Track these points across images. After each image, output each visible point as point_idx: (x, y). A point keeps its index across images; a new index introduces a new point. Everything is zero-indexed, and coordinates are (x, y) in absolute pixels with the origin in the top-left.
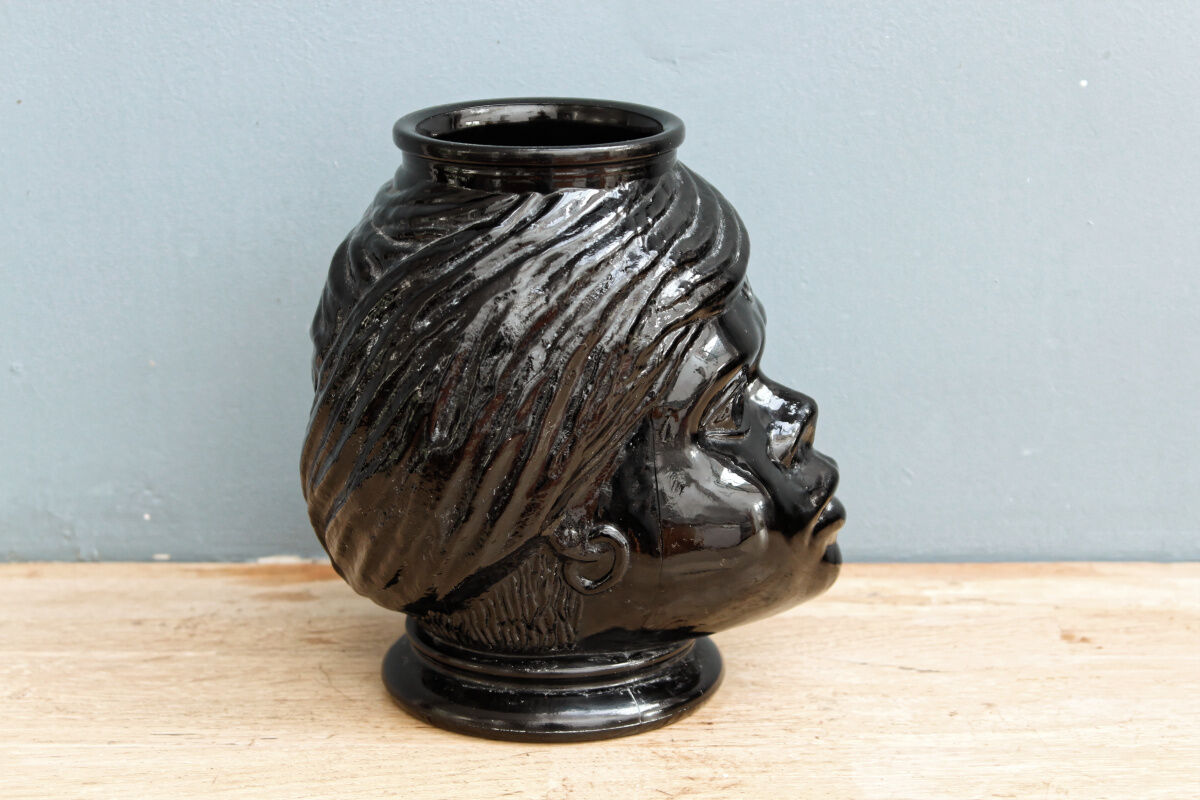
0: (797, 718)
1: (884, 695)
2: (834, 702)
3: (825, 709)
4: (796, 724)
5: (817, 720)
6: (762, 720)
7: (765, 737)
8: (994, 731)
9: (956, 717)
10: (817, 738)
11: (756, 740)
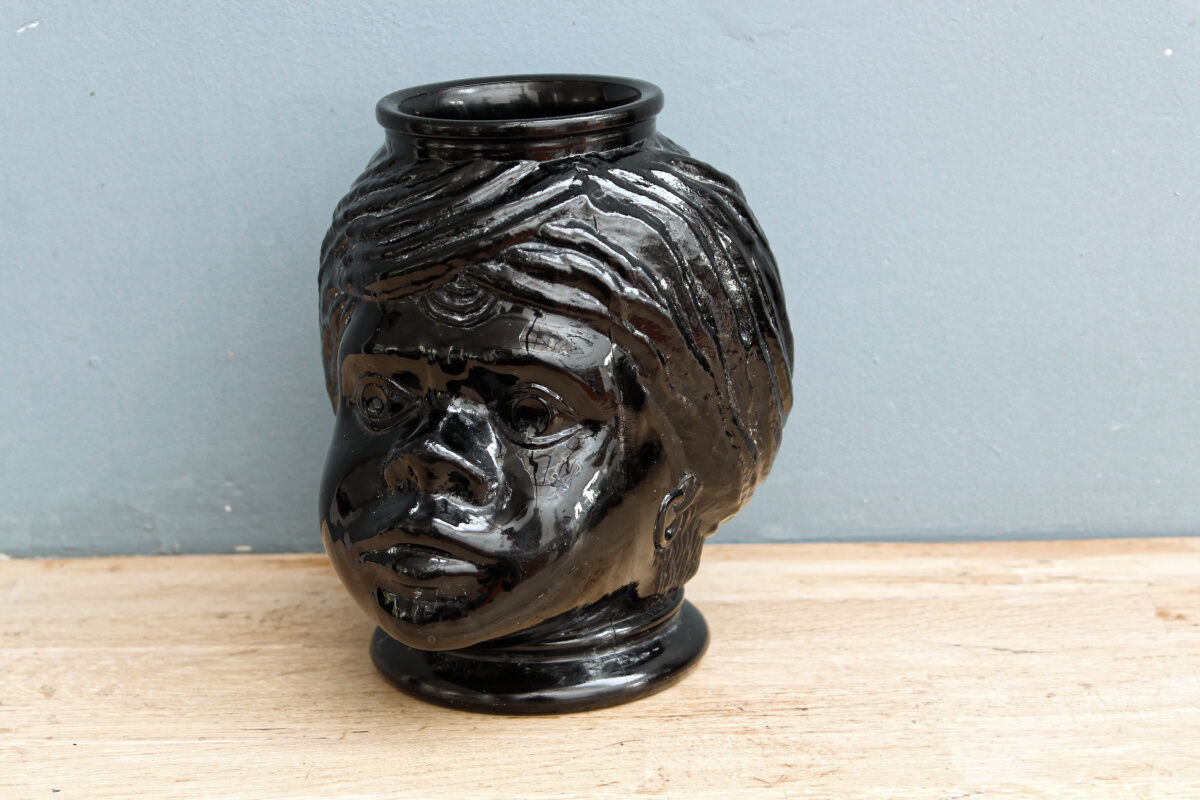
0: (892, 702)
1: (980, 677)
2: (929, 685)
3: (921, 692)
4: (892, 708)
5: (914, 704)
6: (857, 705)
7: (861, 722)
8: (1093, 713)
9: (1053, 699)
10: (914, 722)
11: (852, 726)
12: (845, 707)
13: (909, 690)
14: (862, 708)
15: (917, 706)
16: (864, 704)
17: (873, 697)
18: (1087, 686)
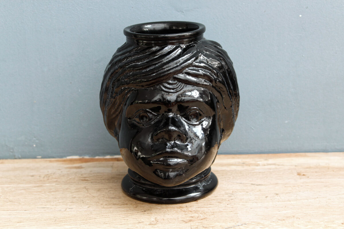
0: (222, 199)
1: (247, 192)
2: (233, 194)
3: (230, 196)
4: (222, 201)
5: (228, 199)
6: (212, 200)
7: (213, 205)
8: (278, 202)
9: (267, 198)
10: (228, 205)
11: (210, 206)
12: (208, 200)
13: (227, 196)
14: (213, 201)
15: (229, 200)
16: (214, 200)
17: (217, 198)
18: (277, 194)
